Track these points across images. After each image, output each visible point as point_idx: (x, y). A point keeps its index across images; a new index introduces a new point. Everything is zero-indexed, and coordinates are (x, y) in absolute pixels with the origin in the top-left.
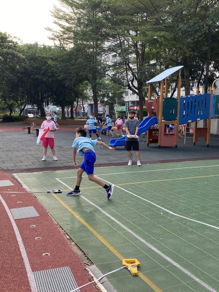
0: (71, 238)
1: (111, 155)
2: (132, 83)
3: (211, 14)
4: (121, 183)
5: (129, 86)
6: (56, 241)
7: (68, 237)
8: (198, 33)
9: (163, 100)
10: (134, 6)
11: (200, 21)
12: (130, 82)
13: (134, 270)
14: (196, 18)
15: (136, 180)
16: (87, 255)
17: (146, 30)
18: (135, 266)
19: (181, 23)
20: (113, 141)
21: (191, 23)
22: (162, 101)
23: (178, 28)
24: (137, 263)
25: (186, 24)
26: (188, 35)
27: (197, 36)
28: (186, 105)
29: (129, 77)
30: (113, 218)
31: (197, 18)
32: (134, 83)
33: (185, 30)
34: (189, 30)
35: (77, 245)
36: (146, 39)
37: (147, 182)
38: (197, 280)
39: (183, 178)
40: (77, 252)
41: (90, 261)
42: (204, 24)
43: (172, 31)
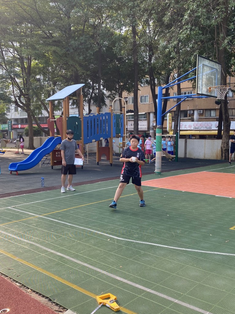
0: (23, 285)
1: (15, 181)
2: (19, 99)
3: (101, 33)
4: (45, 213)
5: (16, 102)
6: (7, 291)
7: (17, 284)
8: (89, 51)
9: (67, 119)
10: (19, 15)
11: (91, 39)
12: (17, 98)
13: (115, 306)
14: (86, 35)
15: (60, 207)
16: (54, 300)
17: (35, 43)
18: (113, 301)
19: (72, 39)
20: (13, 166)
21: (82, 40)
22: (65, 119)
23: (70, 45)
24: (113, 297)
25: (77, 40)
26: (81, 52)
27: (88, 55)
28: (89, 125)
29: (15, 92)
30: (59, 254)
31: (88, 36)
32: (21, 99)
33: (76, 46)
34: (81, 47)
35: (34, 291)
36: (36, 53)
37: (73, 208)
38: (176, 301)
39: (106, 199)
40: (39, 299)
41: (61, 306)
42: (95, 42)
43: (63, 46)
